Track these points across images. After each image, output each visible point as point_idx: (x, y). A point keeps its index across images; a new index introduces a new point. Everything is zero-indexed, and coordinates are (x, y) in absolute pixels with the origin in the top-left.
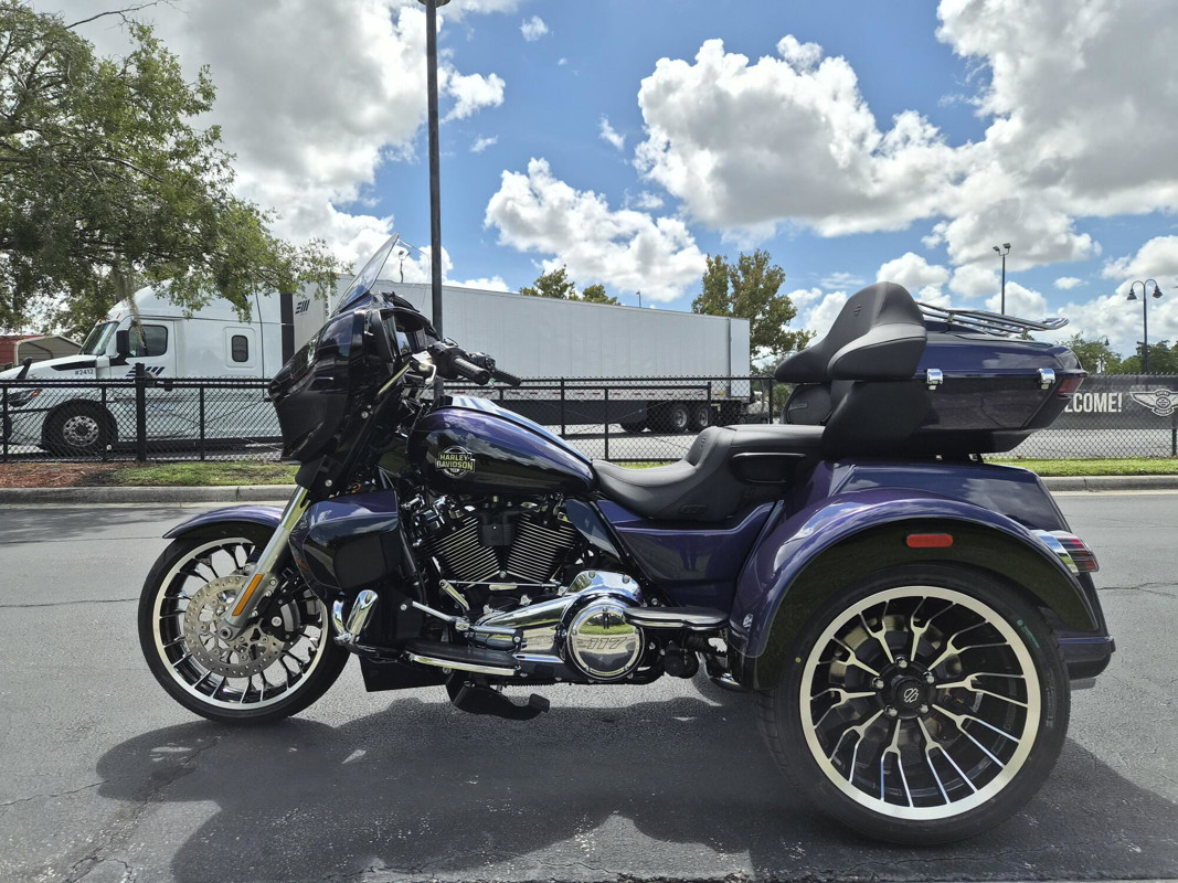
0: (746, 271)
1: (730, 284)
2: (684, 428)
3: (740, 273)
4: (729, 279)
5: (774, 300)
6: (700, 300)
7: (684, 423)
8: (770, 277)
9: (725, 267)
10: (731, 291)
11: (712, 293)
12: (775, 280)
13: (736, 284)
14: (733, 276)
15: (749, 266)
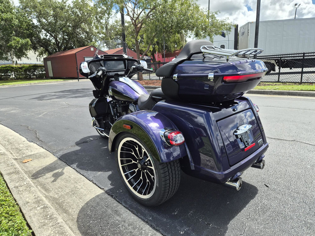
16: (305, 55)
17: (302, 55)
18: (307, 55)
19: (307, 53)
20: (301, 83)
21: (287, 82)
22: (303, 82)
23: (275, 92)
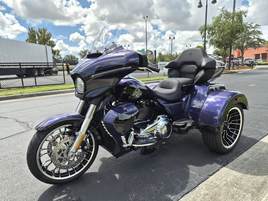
0: (41, 33)
1: (36, 36)
2: (37, 75)
3: (39, 33)
4: (36, 34)
5: (49, 41)
6: (28, 39)
7: (37, 74)
8: (48, 35)
9: (34, 31)
10: (37, 38)
11: (31, 38)
12: (49, 36)
13: (38, 36)
14: (37, 34)
15: (41, 31)
16: (21, 64)
17: (19, 64)
18: (23, 64)
19: (22, 63)
20: (23, 87)
21: (11, 88)
22: (25, 87)
23: (25, 95)
